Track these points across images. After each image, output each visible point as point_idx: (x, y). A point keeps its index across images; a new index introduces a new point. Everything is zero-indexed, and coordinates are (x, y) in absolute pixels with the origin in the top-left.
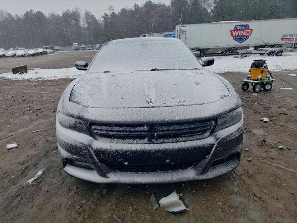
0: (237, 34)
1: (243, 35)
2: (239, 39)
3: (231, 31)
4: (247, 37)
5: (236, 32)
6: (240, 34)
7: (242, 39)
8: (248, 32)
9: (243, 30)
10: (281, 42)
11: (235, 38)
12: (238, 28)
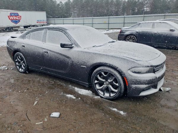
0: (13, 19)
1: (16, 19)
2: (15, 22)
3: (9, 16)
4: (19, 21)
5: (11, 17)
6: (15, 19)
7: (17, 22)
8: (19, 18)
9: (16, 16)
10: (37, 24)
11: (12, 20)
12: (12, 15)
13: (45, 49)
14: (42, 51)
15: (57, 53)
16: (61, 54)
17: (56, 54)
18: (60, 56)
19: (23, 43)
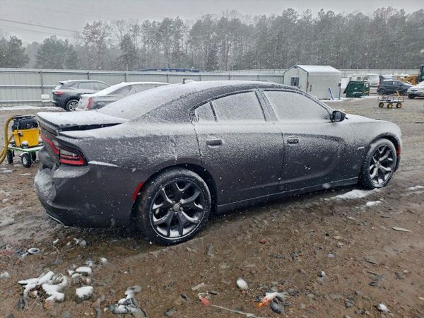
13: (290, 134)
14: (280, 142)
15: (318, 137)
16: (326, 137)
17: (315, 140)
18: (324, 141)
19: (212, 135)
